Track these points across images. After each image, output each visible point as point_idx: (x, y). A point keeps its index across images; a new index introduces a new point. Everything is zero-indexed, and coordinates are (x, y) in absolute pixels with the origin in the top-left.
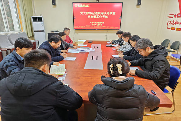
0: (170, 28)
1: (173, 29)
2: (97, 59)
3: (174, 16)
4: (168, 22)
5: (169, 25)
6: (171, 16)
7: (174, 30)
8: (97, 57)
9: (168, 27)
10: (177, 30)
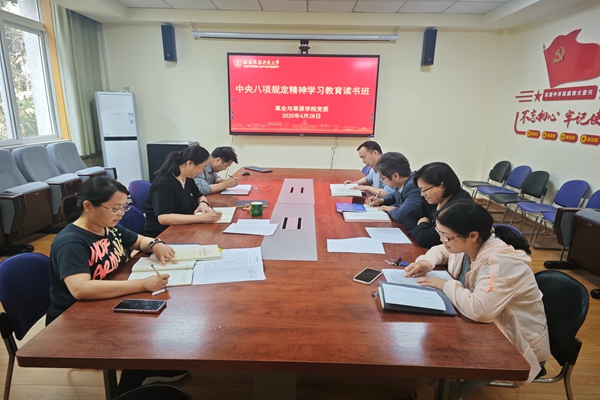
0: (523, 133)
1: (534, 134)
2: (299, 227)
3: (534, 97)
4: (517, 113)
5: (519, 123)
6: (524, 97)
7: (538, 137)
8: (300, 219)
9: (519, 129)
10: (547, 138)
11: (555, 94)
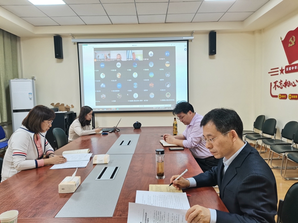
0: (276, 96)
1: (284, 96)
3: (280, 72)
4: (271, 83)
5: (273, 90)
6: (273, 72)
7: (286, 98)
9: (273, 94)
10: (292, 99)
11: (293, 68)
